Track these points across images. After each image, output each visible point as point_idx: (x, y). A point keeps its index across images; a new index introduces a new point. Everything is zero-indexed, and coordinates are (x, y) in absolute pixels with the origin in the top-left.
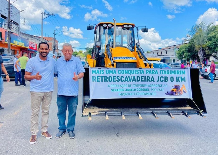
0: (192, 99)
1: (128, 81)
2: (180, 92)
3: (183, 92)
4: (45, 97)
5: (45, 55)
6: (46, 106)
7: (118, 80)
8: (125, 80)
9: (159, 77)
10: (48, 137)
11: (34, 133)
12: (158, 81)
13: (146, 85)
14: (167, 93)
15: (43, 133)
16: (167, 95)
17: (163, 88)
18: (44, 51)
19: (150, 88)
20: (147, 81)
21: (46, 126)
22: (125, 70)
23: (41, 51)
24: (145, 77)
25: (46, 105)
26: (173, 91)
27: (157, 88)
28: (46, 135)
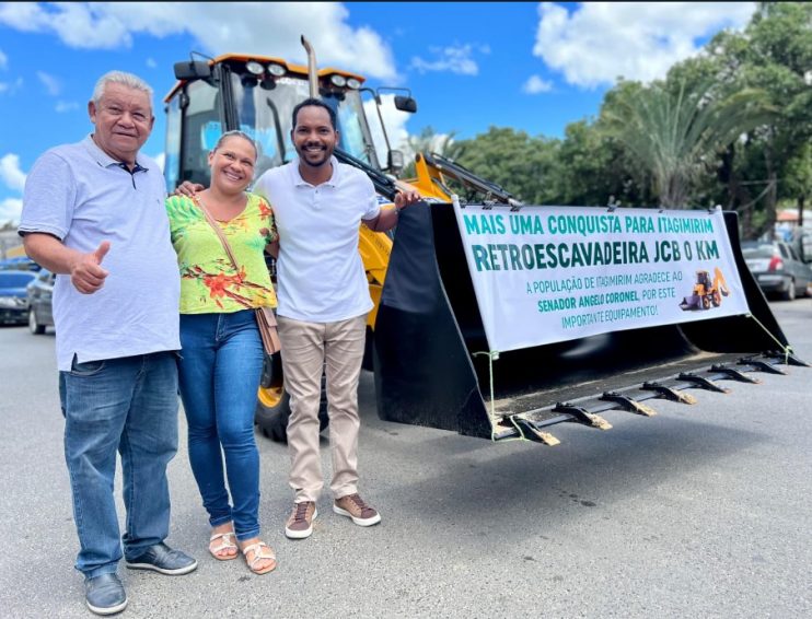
0: (749, 314)
1: (582, 264)
2: (712, 294)
3: (721, 296)
4: (331, 344)
5: (320, 159)
6: (339, 380)
7: (552, 261)
8: (574, 260)
9: (657, 243)
10: (363, 517)
11: (304, 495)
12: (657, 260)
13: (628, 279)
14: (685, 302)
15: (340, 502)
16: (684, 310)
17: (670, 285)
18: (314, 137)
19: (639, 288)
20: (631, 262)
21: (352, 472)
22: (569, 218)
23: (301, 137)
24: (625, 244)
25: (338, 377)
26: (697, 292)
27: (657, 286)
28: (356, 509)
